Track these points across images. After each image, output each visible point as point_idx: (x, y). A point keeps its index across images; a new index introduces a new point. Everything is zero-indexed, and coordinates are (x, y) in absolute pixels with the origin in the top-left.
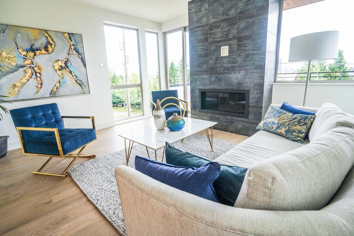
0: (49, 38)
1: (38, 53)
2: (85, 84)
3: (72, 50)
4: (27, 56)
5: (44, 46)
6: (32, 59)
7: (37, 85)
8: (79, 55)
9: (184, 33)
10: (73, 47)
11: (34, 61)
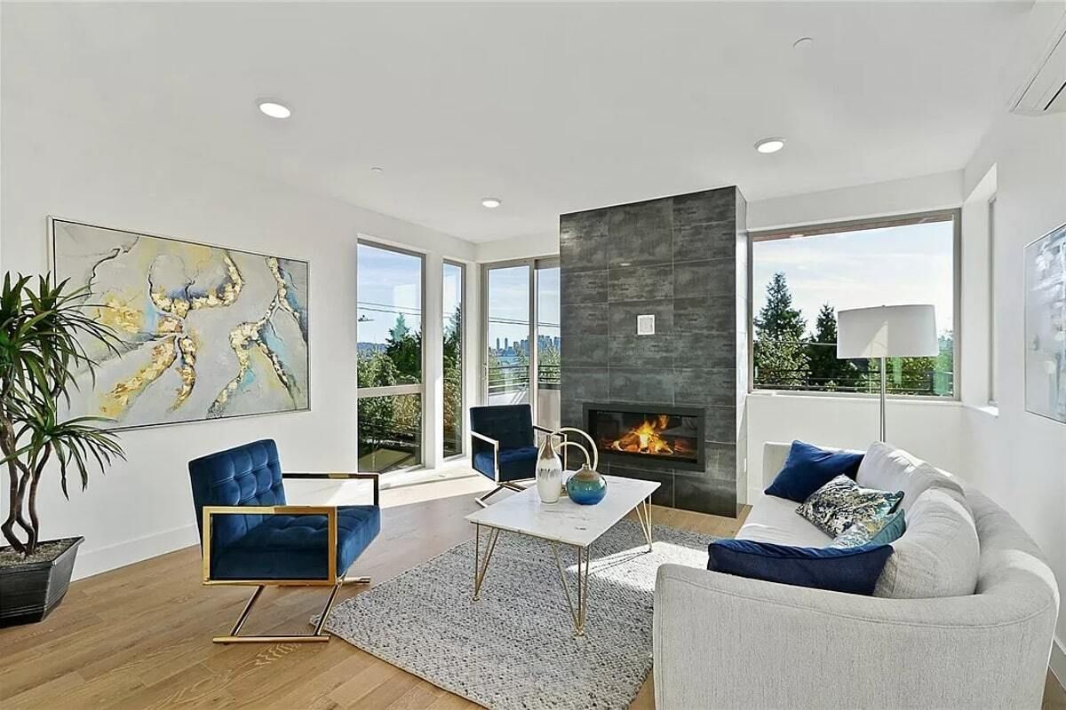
0: (232, 269)
1: (197, 303)
2: (301, 384)
3: (281, 299)
4: (170, 311)
5: (215, 288)
6: (182, 319)
7: (180, 387)
8: (296, 311)
9: (536, 271)
10: (283, 292)
11: (186, 322)
